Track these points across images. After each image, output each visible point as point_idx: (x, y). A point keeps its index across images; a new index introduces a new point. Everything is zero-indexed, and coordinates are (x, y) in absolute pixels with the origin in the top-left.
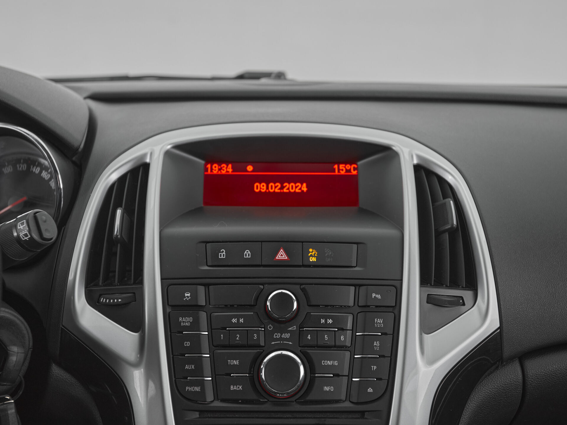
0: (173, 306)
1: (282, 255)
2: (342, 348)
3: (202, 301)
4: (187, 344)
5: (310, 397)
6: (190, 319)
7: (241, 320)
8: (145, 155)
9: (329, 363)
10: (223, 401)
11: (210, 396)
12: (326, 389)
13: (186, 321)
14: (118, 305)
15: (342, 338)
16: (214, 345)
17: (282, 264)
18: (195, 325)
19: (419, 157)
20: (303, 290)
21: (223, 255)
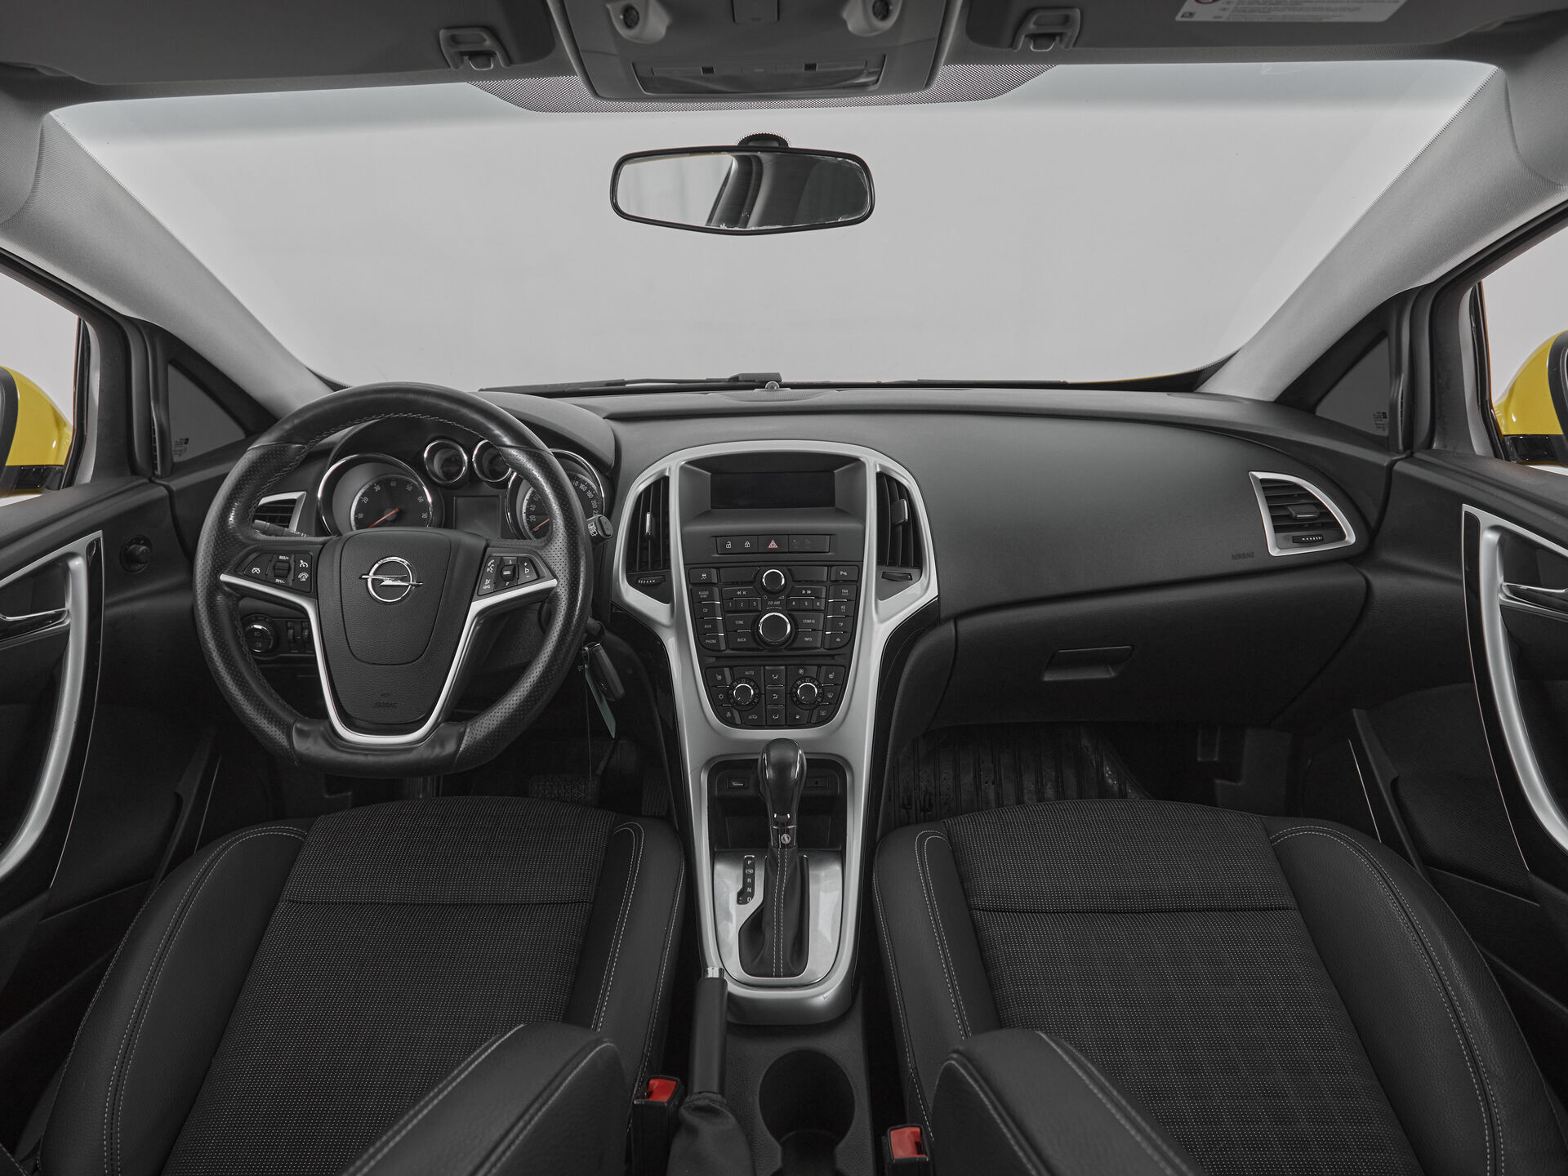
0: (693, 584)
1: (773, 545)
2: (819, 610)
3: (715, 580)
4: (706, 610)
5: (795, 645)
6: (707, 593)
7: (744, 593)
8: (664, 470)
9: (809, 621)
10: (731, 649)
11: (723, 647)
12: (807, 639)
13: (704, 594)
14: (653, 584)
15: (818, 604)
16: (725, 611)
17: (773, 551)
18: (711, 597)
19: (881, 466)
20: (789, 570)
21: (729, 546)
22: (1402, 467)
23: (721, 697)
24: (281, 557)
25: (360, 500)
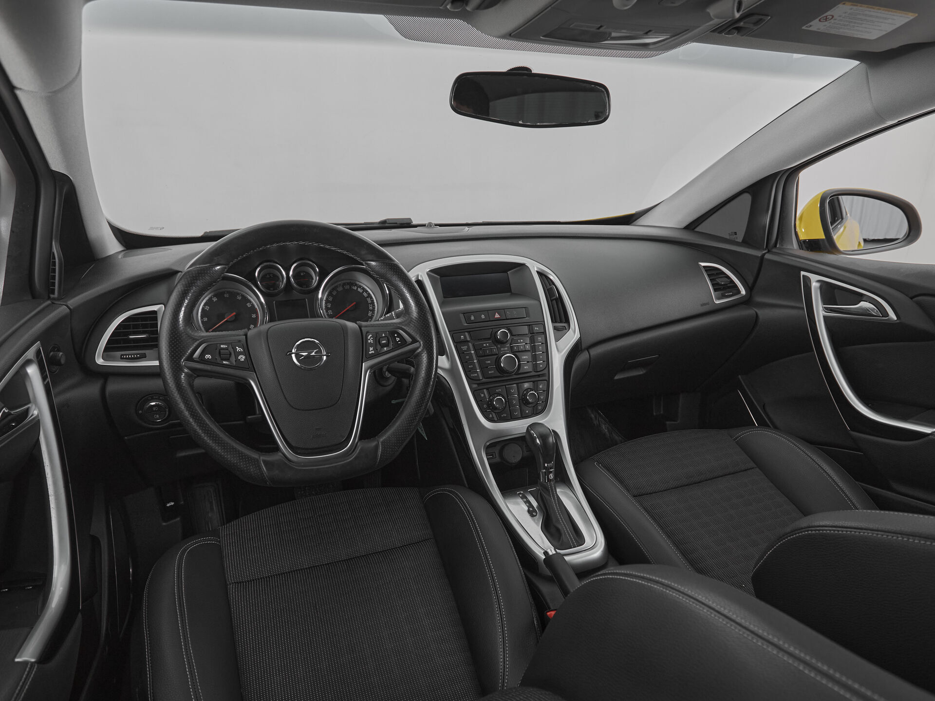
0: (457, 342)
1: (497, 316)
2: (528, 351)
3: (469, 339)
4: (468, 357)
5: (520, 372)
6: (466, 347)
7: (488, 345)
8: (419, 275)
9: (525, 357)
10: (487, 378)
11: (481, 378)
12: (526, 367)
13: (465, 348)
15: (527, 347)
16: (478, 356)
17: (498, 320)
18: (469, 349)
20: (510, 329)
21: (473, 318)
22: (768, 256)
23: (485, 406)
24: (222, 346)
25: (203, 309)
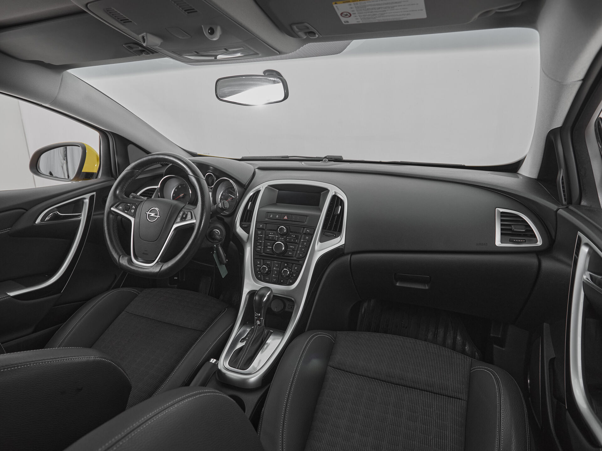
0: (257, 228)
1: (286, 218)
2: (296, 243)
3: (264, 228)
4: (259, 238)
5: (285, 255)
6: (260, 232)
7: (272, 234)
8: (260, 188)
9: (292, 247)
10: (265, 253)
11: (262, 252)
12: (290, 253)
13: (259, 232)
14: (245, 227)
15: (297, 241)
16: (265, 239)
17: (285, 220)
18: (261, 234)
19: (335, 192)
20: (289, 227)
21: (271, 216)
23: (258, 269)
24: (128, 204)
25: (175, 190)
